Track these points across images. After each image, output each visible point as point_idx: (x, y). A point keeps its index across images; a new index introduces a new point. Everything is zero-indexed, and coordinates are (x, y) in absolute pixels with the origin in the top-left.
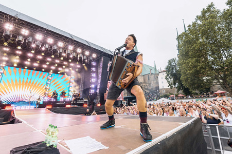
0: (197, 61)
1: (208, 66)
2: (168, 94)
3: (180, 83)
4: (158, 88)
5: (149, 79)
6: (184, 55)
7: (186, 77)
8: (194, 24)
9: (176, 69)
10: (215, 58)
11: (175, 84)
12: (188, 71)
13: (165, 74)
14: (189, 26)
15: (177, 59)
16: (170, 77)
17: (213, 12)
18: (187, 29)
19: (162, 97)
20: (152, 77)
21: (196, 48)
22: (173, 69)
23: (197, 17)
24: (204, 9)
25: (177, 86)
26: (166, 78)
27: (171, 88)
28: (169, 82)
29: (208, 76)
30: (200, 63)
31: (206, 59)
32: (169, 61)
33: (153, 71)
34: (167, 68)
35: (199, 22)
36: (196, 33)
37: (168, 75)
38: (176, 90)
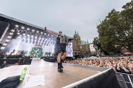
0: (109, 37)
1: (117, 39)
2: (96, 54)
3: (101, 48)
4: (90, 51)
5: (85, 47)
6: (102, 35)
7: (104, 45)
8: (105, 20)
9: (98, 42)
10: (120, 35)
11: (99, 49)
12: (105, 43)
13: (93, 45)
14: (103, 21)
15: (98, 37)
16: (95, 46)
17: (115, 13)
18: (102, 23)
19: (92, 56)
20: (86, 46)
21: (108, 31)
22: (97, 42)
23: (106, 17)
24: (109, 13)
25: (100, 50)
26: (94, 47)
27: (97, 51)
28: (95, 48)
29: (117, 45)
30: (111, 38)
31: (115, 36)
32: (94, 38)
33: (87, 44)
34: (93, 42)
35: (108, 19)
36: (107, 24)
37: (94, 45)
38: (100, 52)
